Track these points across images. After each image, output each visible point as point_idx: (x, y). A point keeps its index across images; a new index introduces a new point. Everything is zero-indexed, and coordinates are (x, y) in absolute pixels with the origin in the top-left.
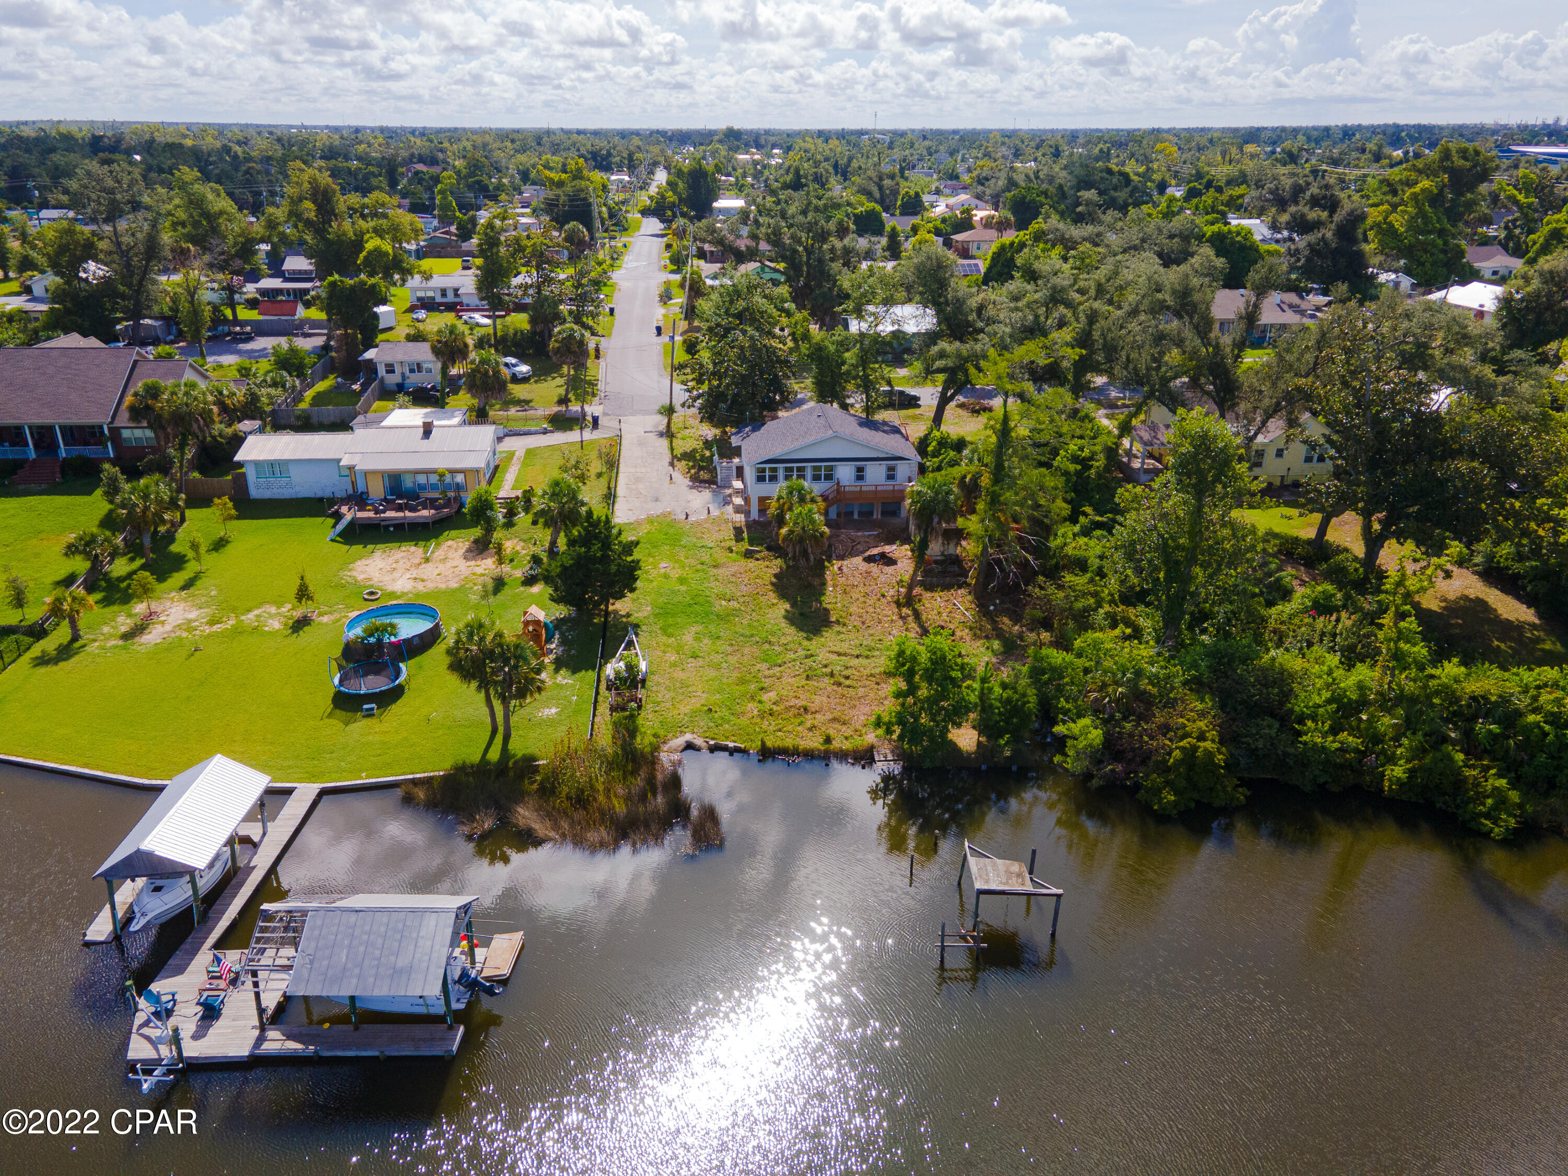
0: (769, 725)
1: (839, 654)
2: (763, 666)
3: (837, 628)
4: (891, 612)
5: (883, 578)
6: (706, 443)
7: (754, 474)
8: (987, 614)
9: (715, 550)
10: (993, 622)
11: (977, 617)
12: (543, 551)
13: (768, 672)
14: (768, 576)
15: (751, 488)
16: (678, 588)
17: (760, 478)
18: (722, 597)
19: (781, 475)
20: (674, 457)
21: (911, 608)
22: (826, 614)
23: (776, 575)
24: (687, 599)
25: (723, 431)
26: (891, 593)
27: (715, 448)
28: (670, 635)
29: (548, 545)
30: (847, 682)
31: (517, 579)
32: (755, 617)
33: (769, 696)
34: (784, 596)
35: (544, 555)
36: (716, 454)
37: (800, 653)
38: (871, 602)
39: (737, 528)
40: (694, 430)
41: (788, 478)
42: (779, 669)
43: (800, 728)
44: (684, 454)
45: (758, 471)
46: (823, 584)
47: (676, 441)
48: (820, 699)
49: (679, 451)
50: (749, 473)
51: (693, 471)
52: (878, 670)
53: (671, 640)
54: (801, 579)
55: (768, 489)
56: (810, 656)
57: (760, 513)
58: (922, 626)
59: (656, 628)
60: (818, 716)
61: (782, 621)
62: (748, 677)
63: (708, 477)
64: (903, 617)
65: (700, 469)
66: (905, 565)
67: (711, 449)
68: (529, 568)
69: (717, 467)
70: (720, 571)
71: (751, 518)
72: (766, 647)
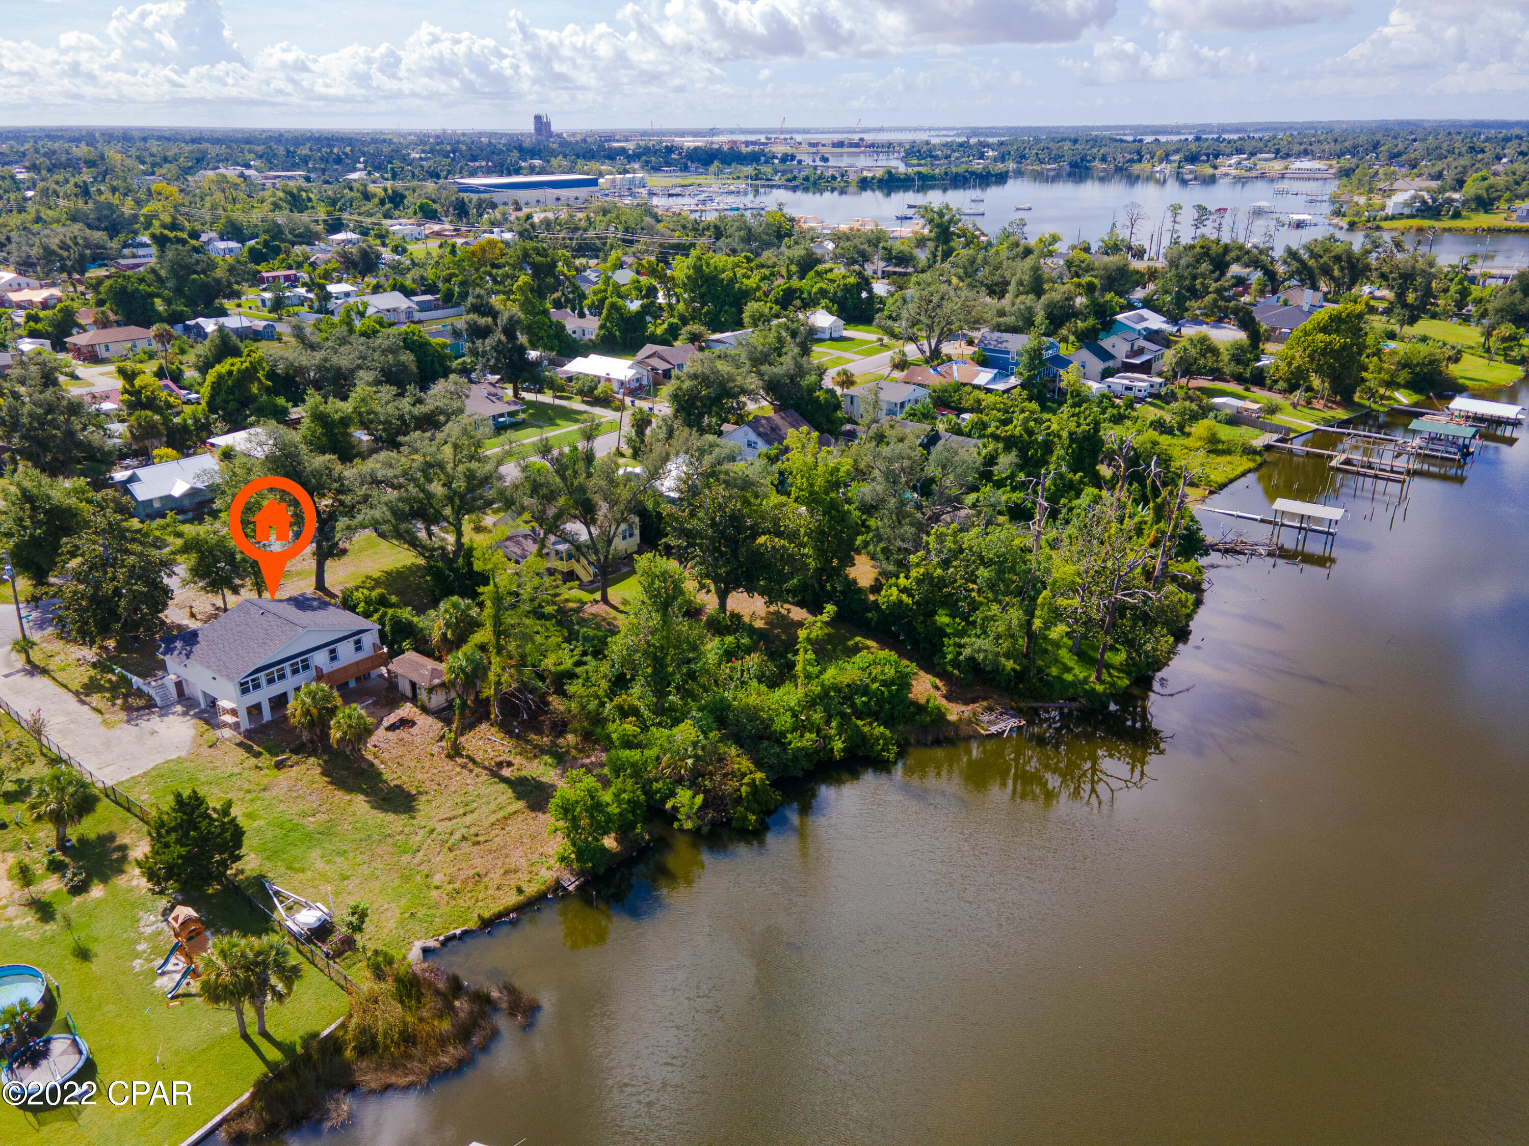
0: (464, 901)
1: (450, 819)
2: (405, 859)
3: (423, 798)
4: (448, 765)
5: (418, 740)
6: (94, 665)
7: (238, 689)
8: (518, 737)
9: (246, 774)
10: (527, 742)
11: (514, 742)
12: (53, 852)
13: (416, 861)
14: (318, 777)
15: (238, 702)
16: (256, 824)
17: (245, 690)
18: (304, 815)
19: (263, 681)
20: (77, 693)
21: (462, 756)
22: (403, 790)
23: (323, 774)
24: (278, 831)
25: (101, 647)
26: (435, 749)
27: (118, 670)
28: (303, 870)
29: (52, 842)
30: (481, 839)
31: (56, 893)
32: (350, 819)
33: (438, 879)
34: (350, 790)
35: (59, 855)
36: (129, 675)
37: (421, 833)
38: (428, 765)
39: (240, 745)
40: (63, 656)
41: (271, 681)
42: (421, 854)
43: (490, 892)
44: (85, 686)
45: (242, 684)
46: (372, 765)
47: (58, 676)
48: (478, 862)
49: (76, 686)
50: (233, 689)
51: (119, 702)
52: (492, 819)
53: (309, 874)
54: (348, 768)
55: (253, 698)
56: (432, 831)
57: (250, 721)
58: (485, 768)
59: (282, 870)
60: (491, 875)
61: (375, 812)
62: (407, 872)
63: (142, 703)
64: (464, 767)
65: (126, 697)
66: (425, 722)
67: (112, 671)
68: (69, 875)
69: (145, 689)
70: (275, 792)
71: (242, 729)
72: (390, 841)
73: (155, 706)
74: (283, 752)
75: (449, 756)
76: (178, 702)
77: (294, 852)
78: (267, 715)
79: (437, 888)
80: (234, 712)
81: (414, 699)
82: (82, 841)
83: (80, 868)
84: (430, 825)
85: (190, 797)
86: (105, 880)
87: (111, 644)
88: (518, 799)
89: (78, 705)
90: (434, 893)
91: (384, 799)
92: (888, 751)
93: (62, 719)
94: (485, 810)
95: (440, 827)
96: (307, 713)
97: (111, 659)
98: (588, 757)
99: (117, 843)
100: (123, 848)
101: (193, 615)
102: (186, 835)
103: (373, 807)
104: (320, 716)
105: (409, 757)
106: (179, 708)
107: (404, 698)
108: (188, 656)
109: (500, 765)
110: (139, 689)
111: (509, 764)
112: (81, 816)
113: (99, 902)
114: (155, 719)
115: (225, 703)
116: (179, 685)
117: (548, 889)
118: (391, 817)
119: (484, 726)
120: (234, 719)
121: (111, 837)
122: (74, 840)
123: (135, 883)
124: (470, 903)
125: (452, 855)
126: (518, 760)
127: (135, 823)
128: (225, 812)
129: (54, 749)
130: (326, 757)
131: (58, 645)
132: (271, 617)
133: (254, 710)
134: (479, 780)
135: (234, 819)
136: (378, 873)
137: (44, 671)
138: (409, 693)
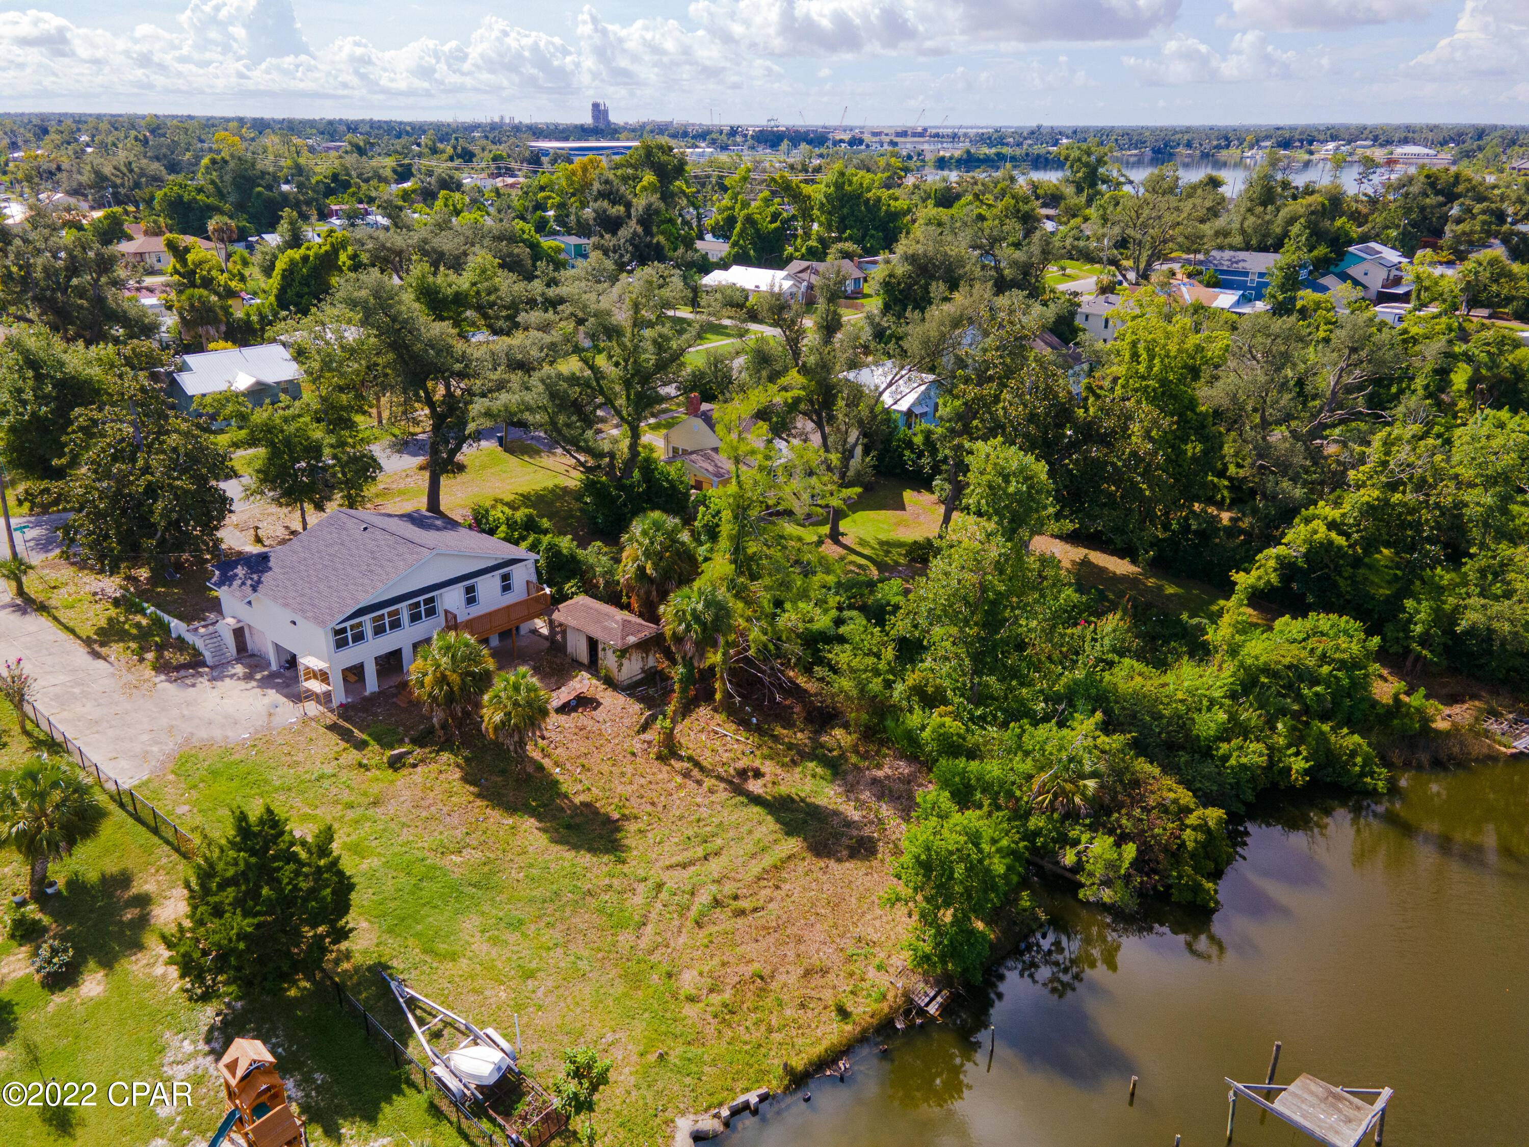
0: (747, 1031)
1: (684, 866)
3: (632, 827)
4: (662, 773)
6: (116, 602)
7: (331, 639)
8: (759, 730)
9: (344, 776)
10: (776, 739)
11: (754, 739)
12: (22, 904)
13: (644, 943)
14: (458, 786)
15: (330, 660)
16: (365, 865)
17: (341, 644)
18: (443, 851)
19: (369, 630)
20: (88, 642)
21: (681, 758)
22: (596, 812)
23: (466, 779)
24: (403, 879)
25: (128, 578)
26: (638, 747)
27: (151, 609)
28: (453, 957)
29: (23, 885)
30: (742, 904)
31: (21, 984)
32: (521, 861)
33: (689, 981)
34: (511, 808)
35: (32, 911)
36: (166, 618)
37: (641, 888)
38: (629, 770)
39: (332, 728)
40: (72, 588)
41: (379, 630)
42: (649, 929)
43: (789, 1012)
44: (101, 631)
45: (337, 632)
46: (541, 768)
47: (60, 614)
48: (750, 950)
49: (87, 630)
50: (324, 639)
51: (150, 656)
52: (755, 868)
53: (464, 962)
54: (503, 772)
55: (353, 655)
56: (660, 886)
57: (347, 692)
58: (720, 778)
59: (416, 954)
60: (781, 978)
61: (556, 848)
62: (634, 967)
63: (183, 658)
64: (686, 775)
65: (160, 648)
66: (612, 701)
67: (142, 611)
68: (45, 951)
69: (189, 638)
70: (391, 808)
71: (335, 704)
72: (593, 903)
73: (203, 664)
74: (401, 742)
75: (660, 757)
76: (238, 660)
77: (435, 919)
78: (372, 684)
79: (691, 999)
80: (323, 676)
81: (593, 665)
82: (74, 884)
83: (64, 938)
84: (656, 874)
85: (261, 822)
86: (108, 962)
87: (143, 573)
88: (789, 833)
89: (89, 658)
90: (690, 1011)
91: (569, 827)
92: (1372, 774)
93: (62, 678)
94: (738, 851)
95: (673, 879)
96: (442, 680)
97: (141, 594)
98: (879, 766)
99: (134, 891)
100: (143, 901)
101: (258, 540)
102: (255, 894)
103: (554, 841)
104: (463, 687)
105: (597, 756)
106: (239, 669)
107: (577, 665)
108: (254, 589)
109: (743, 773)
110: (180, 638)
111: (758, 774)
112: (71, 843)
113: (96, 1005)
114: (203, 683)
115: (310, 661)
116: (239, 633)
117: (894, 1010)
118: (585, 859)
119: (703, 712)
120: (325, 688)
121: (124, 880)
122: (61, 882)
123: (159, 970)
124: (758, 1034)
125: (703, 933)
126: (768, 768)
127: (164, 855)
128: (323, 850)
129: (44, 726)
130: (467, 753)
131: (66, 572)
132: (379, 534)
133: (354, 674)
134: (713, 798)
135: (335, 862)
136: (583, 965)
137: (42, 608)
138: (584, 656)
